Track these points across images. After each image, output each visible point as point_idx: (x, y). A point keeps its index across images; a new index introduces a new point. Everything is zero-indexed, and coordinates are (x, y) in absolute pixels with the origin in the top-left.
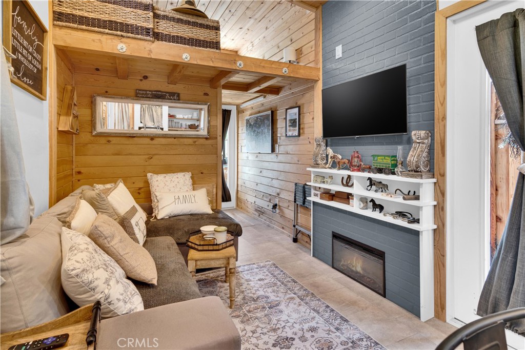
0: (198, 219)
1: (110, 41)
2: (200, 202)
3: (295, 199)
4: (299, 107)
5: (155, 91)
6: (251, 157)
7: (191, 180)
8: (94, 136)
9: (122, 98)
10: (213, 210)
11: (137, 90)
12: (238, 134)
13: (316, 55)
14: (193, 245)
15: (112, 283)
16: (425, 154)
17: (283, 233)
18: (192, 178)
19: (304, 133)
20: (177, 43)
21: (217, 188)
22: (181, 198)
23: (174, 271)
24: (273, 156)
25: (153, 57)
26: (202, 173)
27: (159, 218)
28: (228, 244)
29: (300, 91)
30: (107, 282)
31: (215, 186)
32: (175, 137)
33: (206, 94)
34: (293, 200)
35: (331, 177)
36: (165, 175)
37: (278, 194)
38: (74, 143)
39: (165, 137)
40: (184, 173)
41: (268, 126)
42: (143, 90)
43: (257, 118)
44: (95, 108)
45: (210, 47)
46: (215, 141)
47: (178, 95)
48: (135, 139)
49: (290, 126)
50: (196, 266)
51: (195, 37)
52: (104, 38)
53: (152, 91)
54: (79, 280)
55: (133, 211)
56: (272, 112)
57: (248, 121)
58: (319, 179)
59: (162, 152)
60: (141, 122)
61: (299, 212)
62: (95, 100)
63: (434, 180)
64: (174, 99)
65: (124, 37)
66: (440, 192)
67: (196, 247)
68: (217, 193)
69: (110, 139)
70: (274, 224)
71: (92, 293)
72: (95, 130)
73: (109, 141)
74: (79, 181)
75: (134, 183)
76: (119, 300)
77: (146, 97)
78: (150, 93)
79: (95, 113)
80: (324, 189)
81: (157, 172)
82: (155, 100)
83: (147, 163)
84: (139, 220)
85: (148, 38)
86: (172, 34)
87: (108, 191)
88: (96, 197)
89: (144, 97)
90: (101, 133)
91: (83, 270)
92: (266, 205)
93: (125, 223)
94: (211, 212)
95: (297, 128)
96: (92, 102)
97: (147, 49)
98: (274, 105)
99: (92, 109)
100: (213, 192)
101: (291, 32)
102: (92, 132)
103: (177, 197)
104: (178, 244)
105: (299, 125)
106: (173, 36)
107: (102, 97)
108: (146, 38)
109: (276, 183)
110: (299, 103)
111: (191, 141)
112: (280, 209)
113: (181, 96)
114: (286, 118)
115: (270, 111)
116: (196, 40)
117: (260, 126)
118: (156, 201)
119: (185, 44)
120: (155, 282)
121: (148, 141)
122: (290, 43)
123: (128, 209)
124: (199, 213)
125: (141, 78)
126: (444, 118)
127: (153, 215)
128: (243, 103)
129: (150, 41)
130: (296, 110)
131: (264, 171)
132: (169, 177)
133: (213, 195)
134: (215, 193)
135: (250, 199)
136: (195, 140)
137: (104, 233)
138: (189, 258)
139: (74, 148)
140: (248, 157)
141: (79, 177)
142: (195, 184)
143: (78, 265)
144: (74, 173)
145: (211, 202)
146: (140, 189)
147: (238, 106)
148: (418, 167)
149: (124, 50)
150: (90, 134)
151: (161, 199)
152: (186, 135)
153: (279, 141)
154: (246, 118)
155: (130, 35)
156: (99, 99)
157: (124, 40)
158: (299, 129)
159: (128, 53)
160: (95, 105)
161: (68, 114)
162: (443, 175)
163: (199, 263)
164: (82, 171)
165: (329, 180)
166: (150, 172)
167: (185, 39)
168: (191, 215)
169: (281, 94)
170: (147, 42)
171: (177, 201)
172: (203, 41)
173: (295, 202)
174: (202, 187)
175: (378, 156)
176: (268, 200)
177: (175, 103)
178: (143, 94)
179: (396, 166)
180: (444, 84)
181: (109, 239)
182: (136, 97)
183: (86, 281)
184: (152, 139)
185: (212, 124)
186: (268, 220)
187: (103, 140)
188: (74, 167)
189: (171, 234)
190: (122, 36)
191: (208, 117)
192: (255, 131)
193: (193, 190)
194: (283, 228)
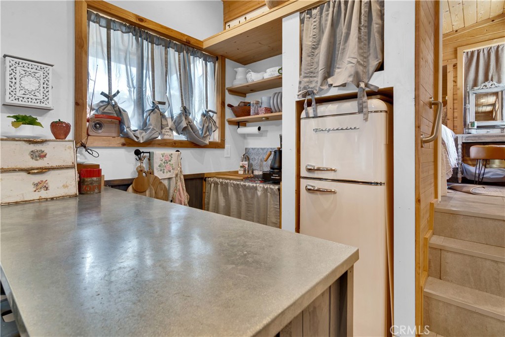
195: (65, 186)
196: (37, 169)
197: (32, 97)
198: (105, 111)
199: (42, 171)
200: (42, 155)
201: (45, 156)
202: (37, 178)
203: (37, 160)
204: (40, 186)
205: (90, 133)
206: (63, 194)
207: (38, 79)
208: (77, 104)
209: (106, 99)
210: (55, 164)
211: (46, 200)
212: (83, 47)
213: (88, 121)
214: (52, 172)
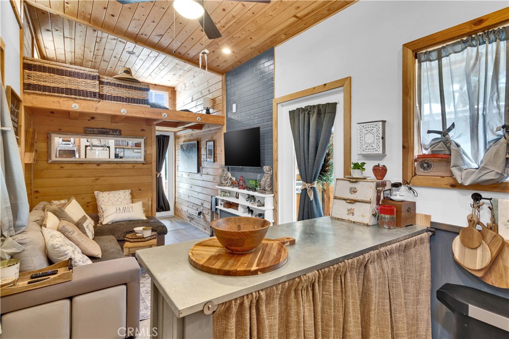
0: (134, 224)
1: (66, 102)
2: (137, 212)
3: (211, 208)
4: (214, 141)
5: (100, 128)
6: (185, 176)
7: (130, 196)
8: (49, 164)
9: (73, 135)
10: (146, 217)
11: (85, 128)
12: (175, 155)
13: (223, 106)
14: (128, 239)
15: (76, 252)
16: (268, 180)
17: (205, 233)
18: (131, 194)
19: (216, 160)
20: (117, 101)
21: (152, 201)
22: (121, 209)
23: (113, 252)
24: (198, 176)
25: (99, 112)
26: (140, 190)
27: (104, 223)
28: (152, 237)
29: (215, 130)
30: (73, 252)
31: (150, 200)
32: (117, 163)
33: (143, 130)
34: (210, 208)
35: (229, 192)
36: (109, 192)
37: (202, 204)
38: (32, 169)
39: (109, 164)
40: (124, 191)
41: (195, 152)
42: (91, 128)
43: (188, 145)
44: (50, 142)
45: (142, 103)
46: (150, 165)
47: (120, 131)
48: (84, 165)
49: (209, 154)
50: (129, 251)
51: (131, 97)
52: (61, 100)
53: (98, 129)
54: (59, 250)
55: (84, 219)
56: (198, 142)
57: (182, 146)
58: (223, 194)
59: (107, 175)
60: (88, 141)
61: (214, 216)
62: (51, 136)
63: (273, 195)
64: (117, 135)
65: (77, 99)
66: (276, 202)
67: (130, 240)
68: (152, 205)
69: (63, 165)
70: (200, 227)
71: (66, 256)
72: (50, 159)
73: (62, 167)
74: (37, 198)
75: (83, 199)
76: (80, 261)
77: (93, 134)
78: (97, 130)
79: (51, 146)
80: (226, 201)
81: (103, 190)
82: (100, 135)
83: (94, 183)
84: (89, 224)
85: (95, 99)
86: (113, 95)
87: (64, 205)
88: (57, 209)
89: (91, 133)
90: (55, 161)
91: (61, 245)
92: (194, 213)
93: (79, 225)
94: (145, 218)
95: (213, 156)
96: (48, 138)
97: (94, 106)
98: (200, 137)
99: (48, 143)
100: (148, 204)
101: (210, 85)
102: (47, 161)
103: (118, 208)
104: (118, 241)
105: (214, 154)
106: (114, 97)
107: (57, 134)
108: (93, 99)
109: (201, 196)
110: (214, 138)
111: (130, 166)
112: (203, 215)
113: (122, 133)
114: (206, 148)
115: (196, 141)
116: (132, 99)
117: (190, 151)
118: (101, 211)
119: (123, 102)
120: (100, 256)
121: (95, 166)
122: (208, 93)
123: (80, 217)
124: (135, 219)
125: (89, 119)
126: (277, 160)
127: (100, 222)
128: (179, 131)
129: (97, 101)
130: (212, 143)
131: (193, 186)
132: (112, 194)
133: (149, 206)
134: (150, 205)
135: (184, 208)
136: (134, 165)
137: (69, 230)
138: (124, 247)
139: (32, 173)
140: (182, 175)
141: (37, 195)
142: (133, 198)
143: (58, 243)
144: (32, 192)
145: (145, 211)
146: (88, 203)
147: (175, 133)
148: (265, 187)
149: (77, 108)
150: (46, 162)
151: (106, 210)
152: (126, 161)
153: (202, 164)
154: (181, 144)
155: (81, 97)
156: (53, 135)
157: (77, 101)
158: (214, 157)
159: (80, 110)
160: (50, 140)
161: (31, 151)
162: (276, 192)
163: (131, 250)
164: (39, 191)
165: (228, 194)
166: (97, 190)
167: (123, 98)
168: (129, 221)
169: (204, 130)
170: (94, 102)
171: (118, 211)
172: (137, 99)
173: (211, 210)
174: (139, 201)
175: (250, 179)
176: (196, 209)
177: (117, 137)
178: (90, 131)
179: (256, 186)
180: (277, 141)
181: (71, 233)
182: (85, 133)
183: (63, 250)
184: (98, 165)
185: (148, 152)
186: (196, 224)
187: (57, 167)
188: (32, 188)
189: (113, 234)
190: (75, 98)
191: (145, 148)
192: (186, 155)
193: (132, 203)
194: (205, 229)
195: (363, 216)
196: (351, 200)
197: (371, 148)
198: (434, 149)
199: (354, 201)
200: (354, 191)
201: (356, 192)
202: (350, 206)
203: (352, 194)
204: (350, 211)
205: (417, 173)
206: (361, 221)
207: (373, 134)
208: (404, 147)
209: (439, 136)
210: (360, 198)
211: (351, 222)
212: (408, 94)
213: (416, 161)
214: (357, 204)
